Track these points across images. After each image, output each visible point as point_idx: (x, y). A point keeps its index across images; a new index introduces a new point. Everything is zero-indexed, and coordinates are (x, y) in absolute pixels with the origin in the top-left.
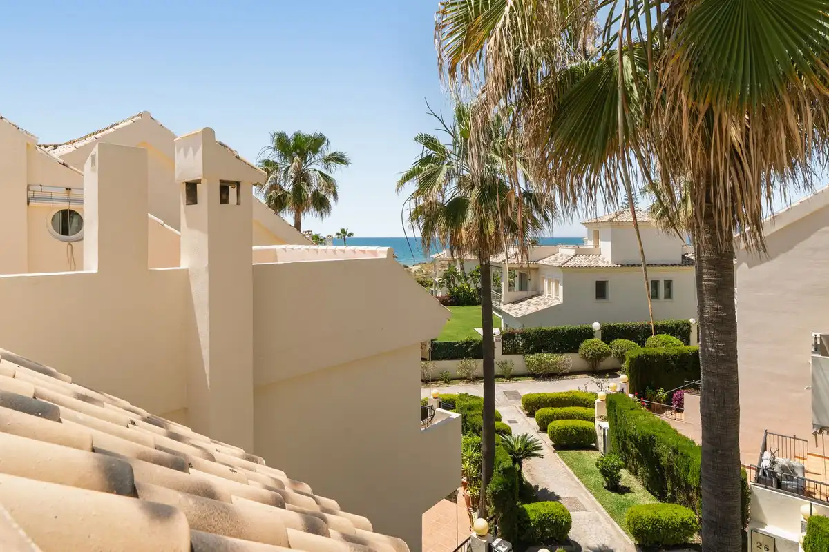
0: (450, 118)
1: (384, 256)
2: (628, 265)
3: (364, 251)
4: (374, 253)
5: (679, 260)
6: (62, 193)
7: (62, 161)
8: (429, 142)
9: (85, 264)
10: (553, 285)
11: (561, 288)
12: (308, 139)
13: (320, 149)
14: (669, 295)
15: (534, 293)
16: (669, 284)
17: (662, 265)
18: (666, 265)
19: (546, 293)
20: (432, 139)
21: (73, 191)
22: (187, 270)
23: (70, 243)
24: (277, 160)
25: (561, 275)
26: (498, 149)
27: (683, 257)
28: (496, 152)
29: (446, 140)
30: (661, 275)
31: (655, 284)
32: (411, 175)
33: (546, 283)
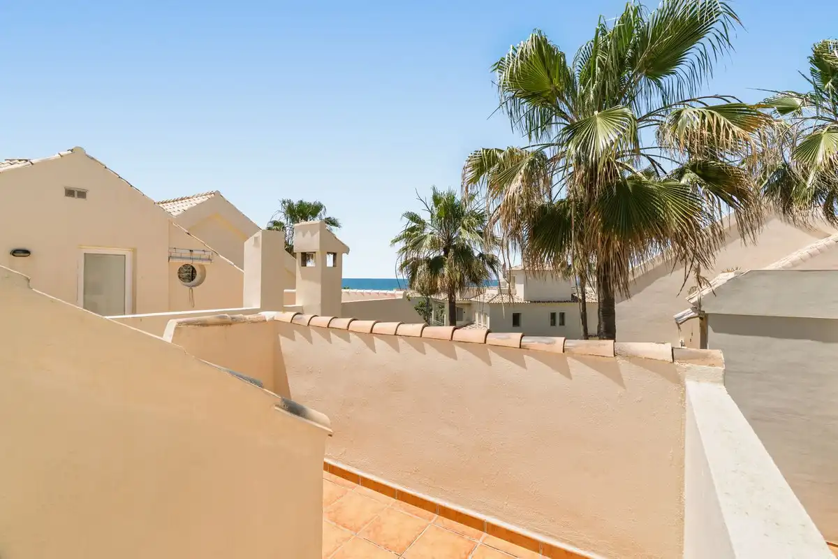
0: (430, 202)
1: (401, 297)
2: (535, 302)
3: (386, 294)
4: (393, 295)
5: (569, 298)
6: (187, 254)
7: (187, 231)
8: (413, 217)
9: (245, 303)
10: (482, 317)
11: (488, 318)
12: (309, 206)
13: (319, 214)
14: (562, 323)
15: (467, 322)
16: (562, 315)
17: (558, 302)
18: (561, 302)
19: (477, 322)
20: (416, 215)
21: (194, 252)
22: (302, 307)
23: (191, 287)
24: (283, 220)
25: (487, 309)
26: (466, 226)
27: (572, 296)
28: (464, 227)
29: (426, 217)
30: (558, 309)
31: (553, 315)
32: (400, 239)
33: (477, 315)
